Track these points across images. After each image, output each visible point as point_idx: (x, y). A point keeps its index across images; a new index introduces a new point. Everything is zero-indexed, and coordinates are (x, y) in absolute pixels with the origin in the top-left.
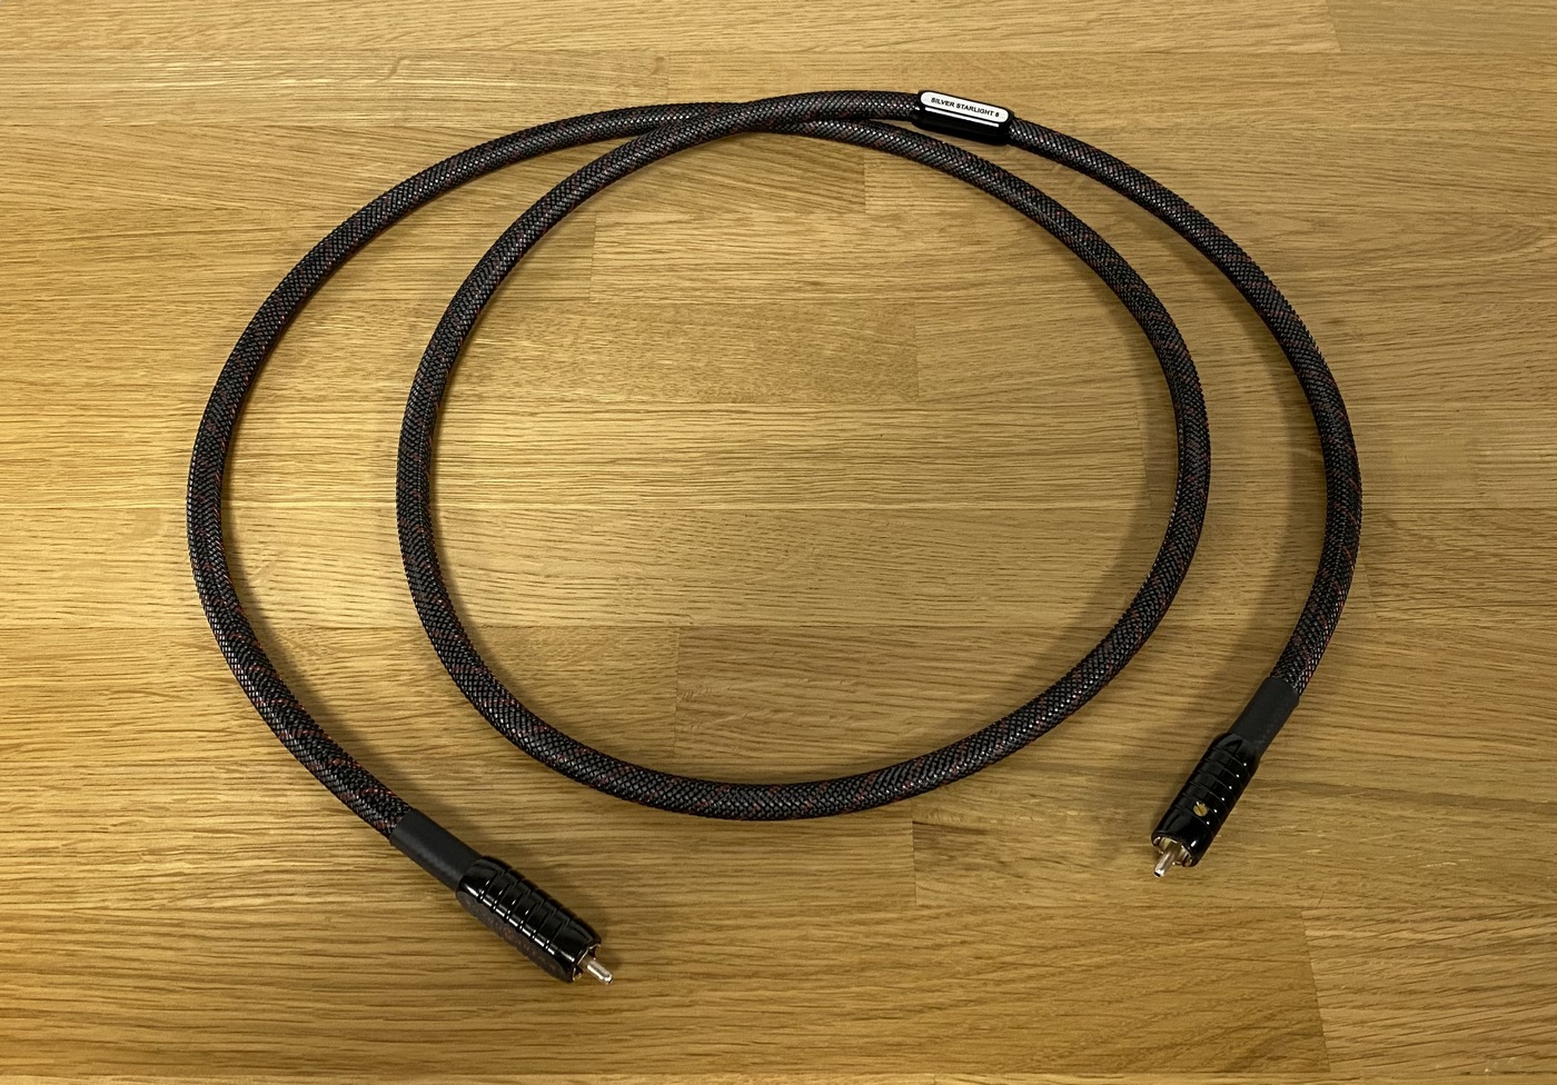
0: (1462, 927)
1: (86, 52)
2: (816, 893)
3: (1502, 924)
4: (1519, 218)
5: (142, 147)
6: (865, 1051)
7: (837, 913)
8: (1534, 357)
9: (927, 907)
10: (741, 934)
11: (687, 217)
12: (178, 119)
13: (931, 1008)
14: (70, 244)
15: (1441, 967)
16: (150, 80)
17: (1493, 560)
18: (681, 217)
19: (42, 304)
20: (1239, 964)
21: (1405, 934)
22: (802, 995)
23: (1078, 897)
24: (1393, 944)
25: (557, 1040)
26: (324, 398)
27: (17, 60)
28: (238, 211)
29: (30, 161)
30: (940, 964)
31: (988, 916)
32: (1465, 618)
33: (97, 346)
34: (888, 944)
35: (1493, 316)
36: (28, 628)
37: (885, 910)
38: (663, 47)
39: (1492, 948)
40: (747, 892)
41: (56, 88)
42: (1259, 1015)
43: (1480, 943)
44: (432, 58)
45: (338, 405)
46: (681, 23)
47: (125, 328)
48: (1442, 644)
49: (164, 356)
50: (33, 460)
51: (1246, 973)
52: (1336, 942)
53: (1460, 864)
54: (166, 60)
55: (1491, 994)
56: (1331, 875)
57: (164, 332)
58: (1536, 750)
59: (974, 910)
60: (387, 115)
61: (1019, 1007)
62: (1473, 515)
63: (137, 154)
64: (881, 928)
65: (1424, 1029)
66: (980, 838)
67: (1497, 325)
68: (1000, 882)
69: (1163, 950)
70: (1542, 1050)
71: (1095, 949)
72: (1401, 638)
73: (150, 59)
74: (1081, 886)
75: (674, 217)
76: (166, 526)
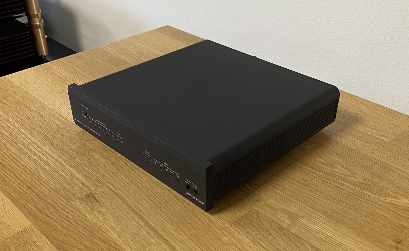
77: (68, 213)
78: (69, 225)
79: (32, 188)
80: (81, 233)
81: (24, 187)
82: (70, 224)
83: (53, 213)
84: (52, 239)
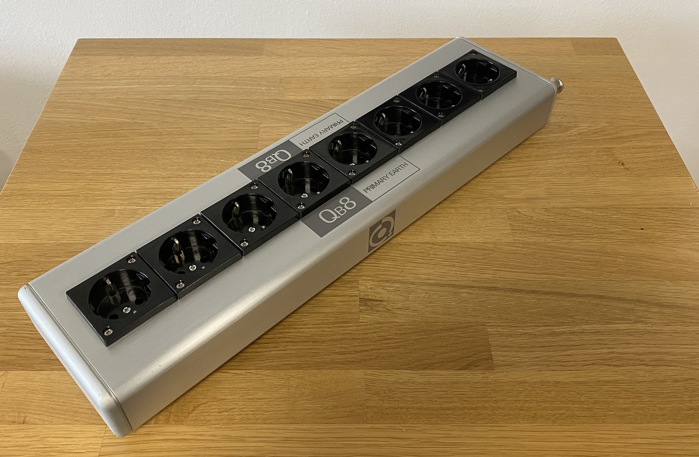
0: (540, 329)
1: (93, 78)
2: (328, 318)
3: (552, 328)
4: (565, 124)
5: (111, 105)
6: (342, 363)
7: (333, 324)
8: (568, 164)
9: (363, 322)
10: (302, 330)
11: (289, 125)
12: (123, 97)
13: (364, 351)
14: (87, 133)
15: (532, 340)
16: (114, 85)
17: (552, 223)
18: (288, 125)
19: (77, 150)
20: (464, 339)
21: (520, 331)
22: (322, 347)
23: (412, 319)
24: (516, 333)
25: (242, 360)
26: (169, 177)
27: (70, 80)
28: (141, 123)
29: (75, 109)
30: (367, 338)
31: (382, 325)
32: (542, 240)
33: (95, 162)
34: (350, 333)
35: (554, 152)
36: (71, 243)
37: (350, 323)
38: (283, 76)
39: (549, 335)
40: (305, 318)
41: (83, 88)
42: (471, 354)
43: (545, 333)
44: (207, 79)
45: (174, 179)
46: (289, 69)
47: (105, 157)
48: (535, 247)
49: (118, 165)
50: (74, 195)
51: (467, 341)
52: (497, 333)
53: (539, 311)
54: (119, 80)
55: (548, 348)
56: (496, 313)
57: (117, 158)
58: (565, 278)
59: (379, 323)
60: (192, 96)
61: (392, 351)
62: (547, 210)
63: (110, 107)
64: (348, 328)
65: (527, 358)
66: (382, 303)
67: (556, 155)
68: (387, 315)
69: (440, 334)
70: (565, 364)
71: (418, 334)
72: (521, 245)
73: (114, 79)
74: (413, 316)
75: (286, 125)
76: (117, 214)
77: (375, 332)
78: (396, 342)
79: (298, 340)
80: (420, 339)
81: (286, 346)
82: (398, 340)
83: (362, 344)
84: (406, 366)
